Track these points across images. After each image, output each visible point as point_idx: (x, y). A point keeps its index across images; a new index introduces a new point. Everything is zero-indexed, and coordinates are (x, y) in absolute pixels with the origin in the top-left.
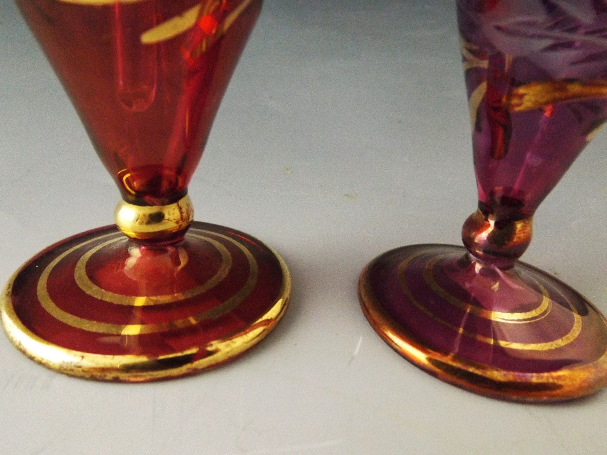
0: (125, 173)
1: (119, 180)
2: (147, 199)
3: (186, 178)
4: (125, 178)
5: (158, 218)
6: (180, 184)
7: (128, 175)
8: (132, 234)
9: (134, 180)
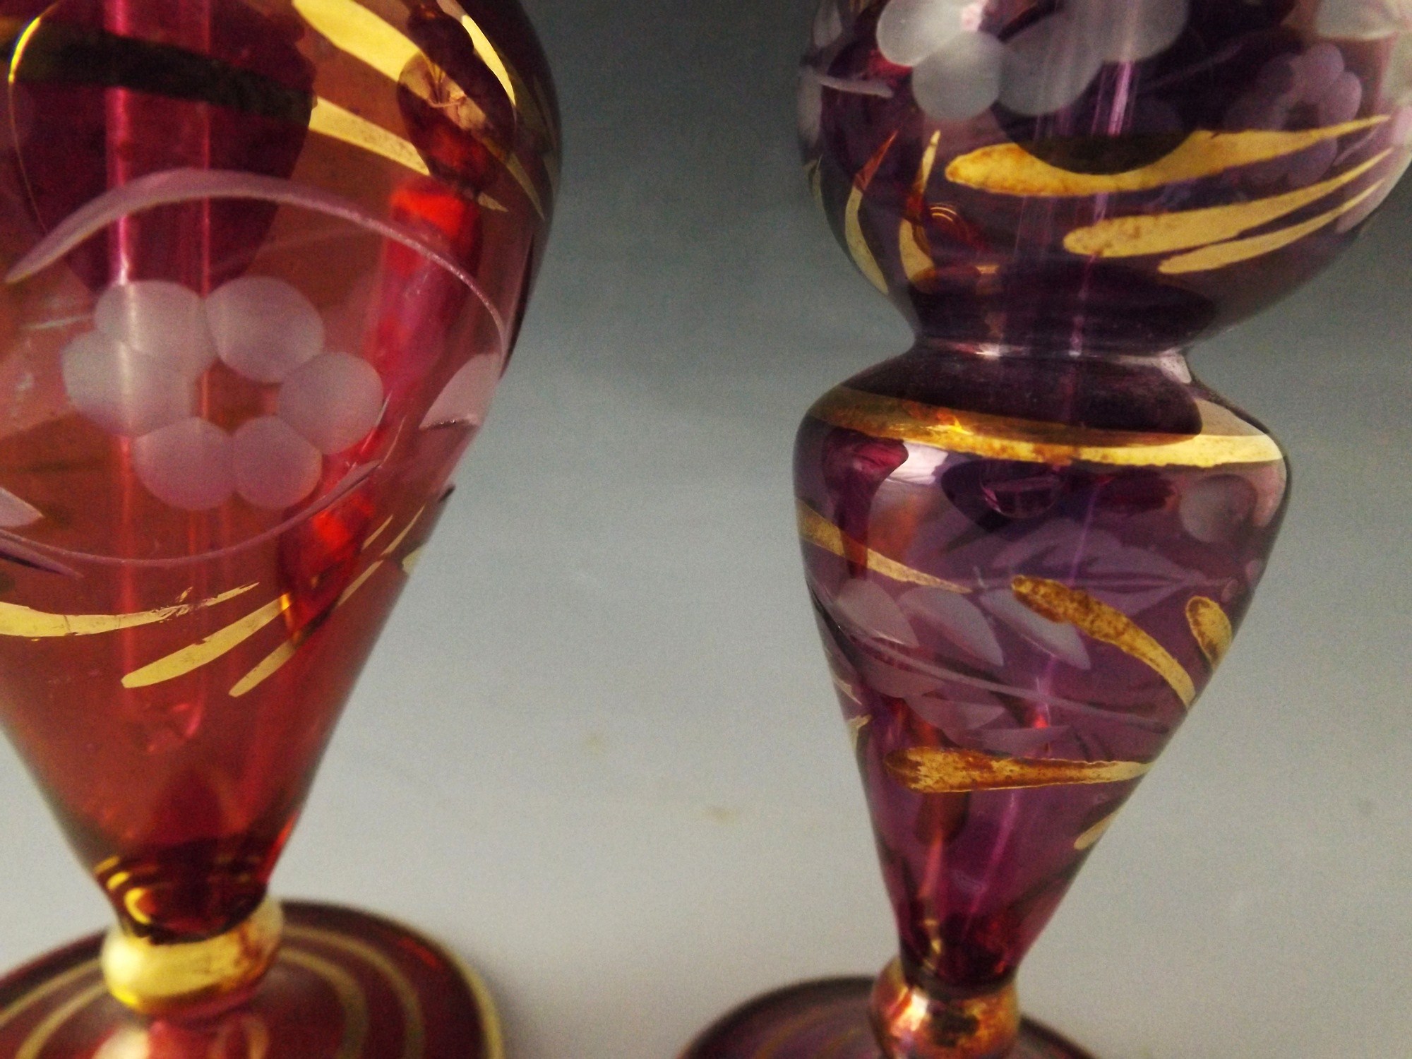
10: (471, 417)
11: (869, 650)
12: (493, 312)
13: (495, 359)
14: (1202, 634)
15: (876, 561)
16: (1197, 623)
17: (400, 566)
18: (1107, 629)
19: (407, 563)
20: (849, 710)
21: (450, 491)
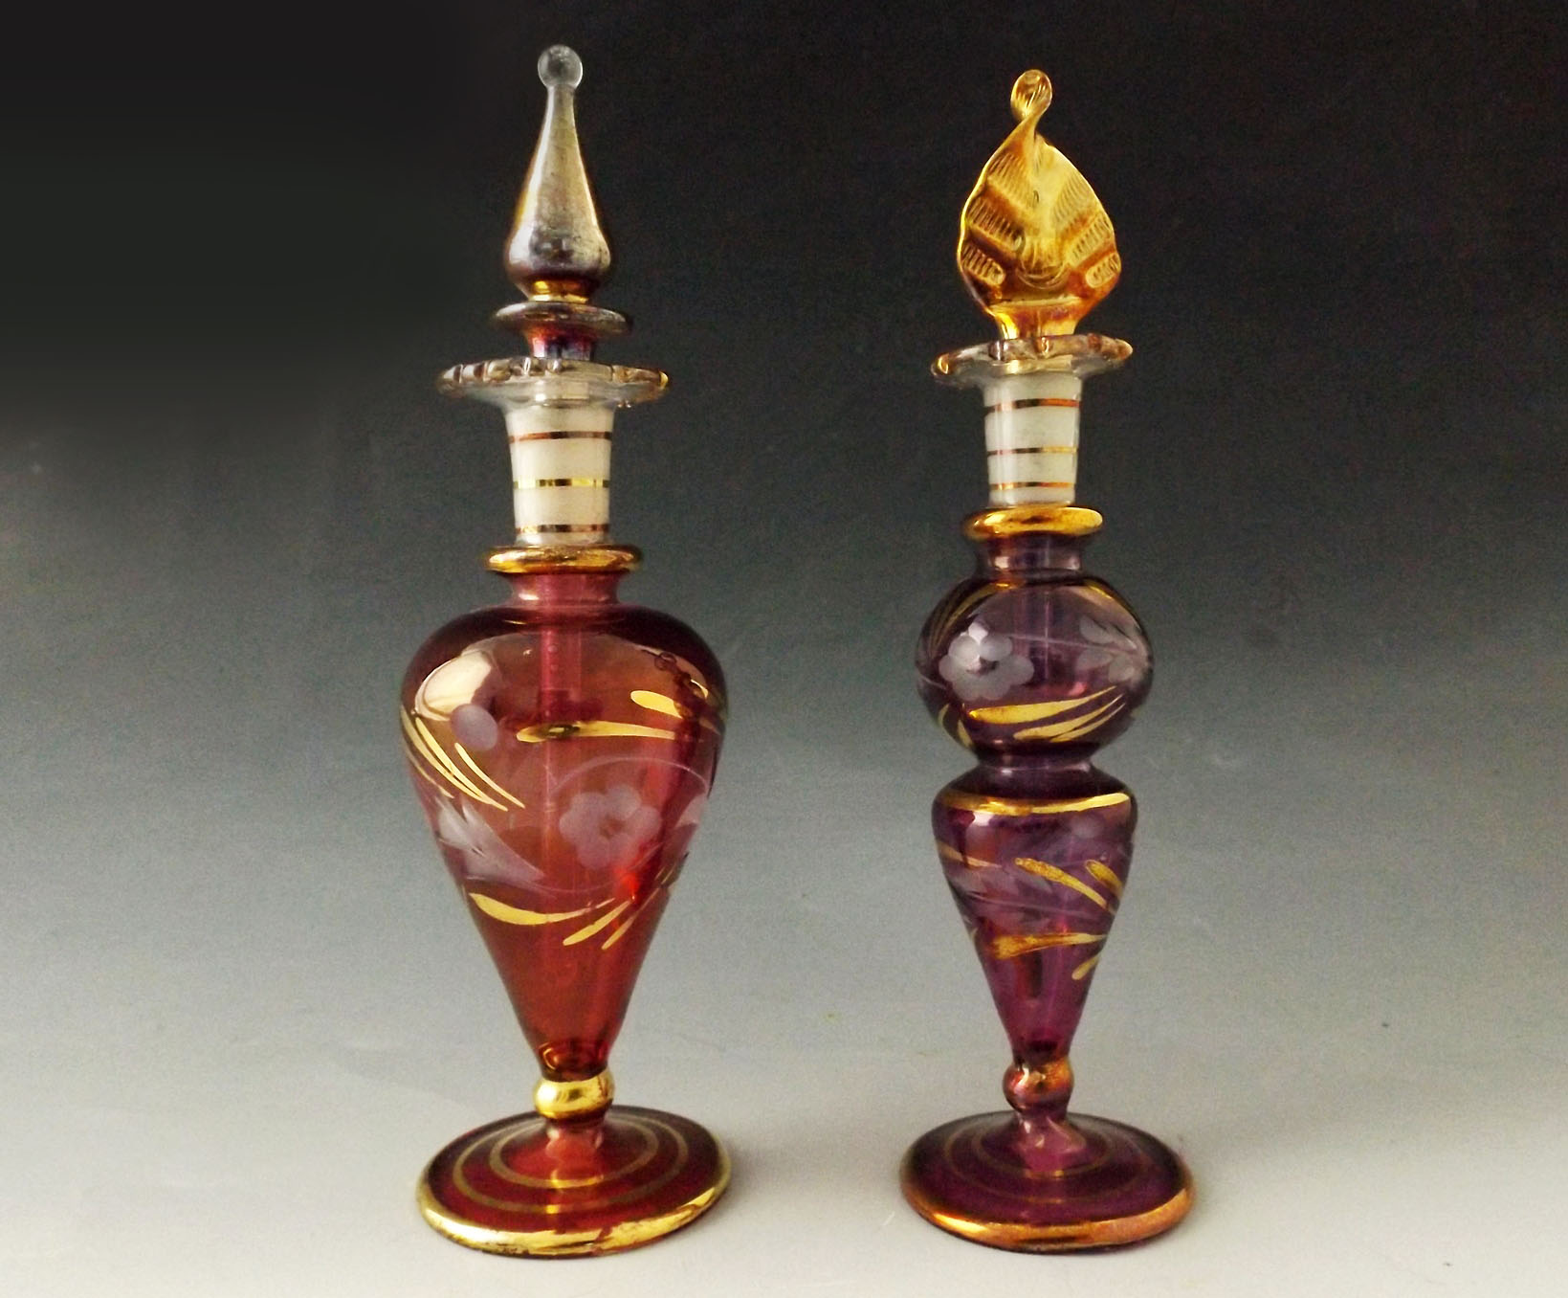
0: (545, 1049)
1: (540, 1054)
2: (565, 1075)
3: (606, 1053)
4: (545, 1053)
5: (575, 1095)
6: (600, 1056)
7: (548, 1050)
8: (550, 1114)
9: (554, 1055)
10: (694, 821)
11: (971, 898)
12: (699, 777)
13: (704, 795)
14: (1097, 875)
15: (972, 861)
16: (1093, 871)
17: (666, 891)
18: (1055, 876)
19: (670, 888)
20: (969, 928)
21: (686, 856)
